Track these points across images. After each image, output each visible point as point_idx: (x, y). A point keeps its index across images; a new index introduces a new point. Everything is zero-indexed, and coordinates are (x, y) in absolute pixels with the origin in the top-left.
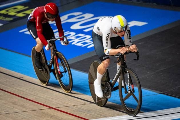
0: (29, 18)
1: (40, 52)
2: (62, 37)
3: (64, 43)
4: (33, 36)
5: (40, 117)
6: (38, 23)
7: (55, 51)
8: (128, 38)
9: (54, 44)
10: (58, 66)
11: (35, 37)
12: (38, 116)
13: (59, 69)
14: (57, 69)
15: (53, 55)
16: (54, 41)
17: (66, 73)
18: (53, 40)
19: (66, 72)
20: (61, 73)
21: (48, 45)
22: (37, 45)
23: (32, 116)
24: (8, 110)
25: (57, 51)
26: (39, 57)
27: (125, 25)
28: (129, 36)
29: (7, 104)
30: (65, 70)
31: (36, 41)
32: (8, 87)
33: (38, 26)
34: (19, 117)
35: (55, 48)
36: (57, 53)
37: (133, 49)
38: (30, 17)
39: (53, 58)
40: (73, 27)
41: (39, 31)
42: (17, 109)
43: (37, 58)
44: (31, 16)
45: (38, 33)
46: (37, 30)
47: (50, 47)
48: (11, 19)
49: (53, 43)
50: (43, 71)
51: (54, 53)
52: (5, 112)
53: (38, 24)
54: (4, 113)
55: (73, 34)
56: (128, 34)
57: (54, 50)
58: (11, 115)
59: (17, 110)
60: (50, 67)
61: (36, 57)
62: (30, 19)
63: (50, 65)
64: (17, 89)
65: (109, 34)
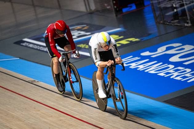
2: (74, 50)
3: (76, 56)
6: (50, 38)
7: (68, 63)
8: (115, 52)
9: (67, 56)
10: (71, 76)
13: (71, 79)
16: (67, 53)
20: (73, 82)
21: (61, 57)
25: (70, 63)
27: (108, 40)
28: (115, 50)
30: (77, 80)
33: (50, 41)
35: (68, 60)
36: (70, 64)
37: (118, 61)
39: (67, 69)
40: (172, 59)
41: (52, 46)
45: (51, 48)
46: (51, 45)
47: (63, 59)
53: (50, 40)
55: (171, 66)
56: (114, 48)
63: (65, 75)
65: (96, 49)
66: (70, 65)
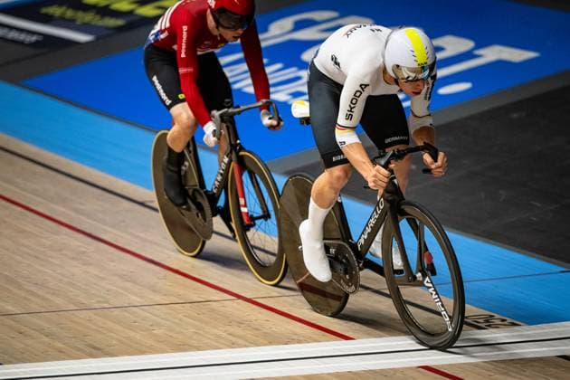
0: (151, 38)
1: (183, 152)
4: (164, 96)
5: (207, 323)
6: (184, 46)
7: (235, 148)
9: (233, 124)
10: (244, 197)
11: (170, 102)
12: (200, 320)
13: (245, 206)
14: (238, 206)
15: (226, 160)
16: (235, 114)
17: (266, 220)
18: (231, 110)
19: (266, 216)
20: (252, 219)
22: (175, 129)
23: (180, 320)
24: (108, 297)
25: (242, 149)
26: (176, 169)
27: (430, 62)
29: (103, 279)
30: (264, 212)
31: (171, 116)
32: (109, 229)
34: (143, 320)
35: (237, 138)
36: (242, 153)
38: (157, 35)
39: (227, 170)
42: (136, 295)
43: (172, 171)
44: (161, 31)
45: (182, 80)
46: (181, 70)
48: (120, 22)
49: (231, 123)
50: (189, 209)
51: (231, 152)
52: (99, 302)
53: (183, 51)
54: (97, 306)
57: (231, 145)
58: (116, 312)
59: (135, 300)
60: (213, 198)
61: (169, 169)
62: (156, 41)
63: (214, 194)
64: (137, 237)
66: (242, 156)
